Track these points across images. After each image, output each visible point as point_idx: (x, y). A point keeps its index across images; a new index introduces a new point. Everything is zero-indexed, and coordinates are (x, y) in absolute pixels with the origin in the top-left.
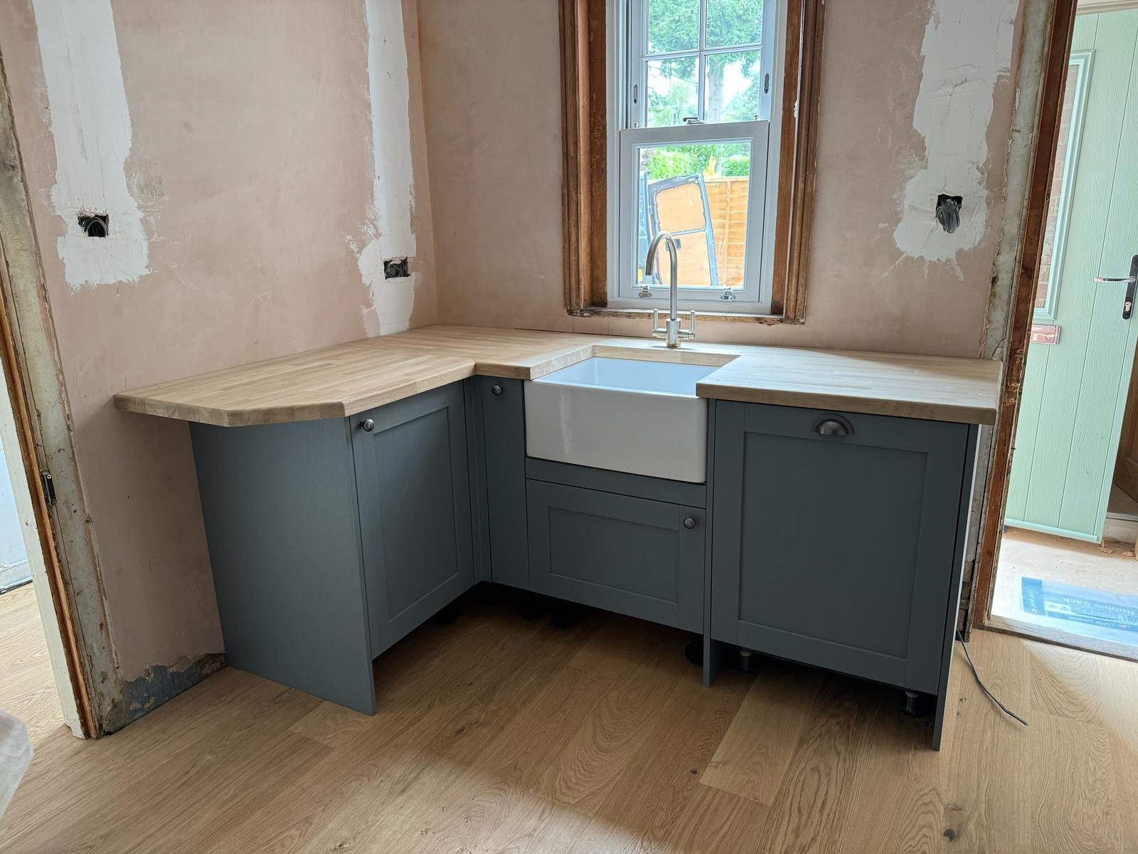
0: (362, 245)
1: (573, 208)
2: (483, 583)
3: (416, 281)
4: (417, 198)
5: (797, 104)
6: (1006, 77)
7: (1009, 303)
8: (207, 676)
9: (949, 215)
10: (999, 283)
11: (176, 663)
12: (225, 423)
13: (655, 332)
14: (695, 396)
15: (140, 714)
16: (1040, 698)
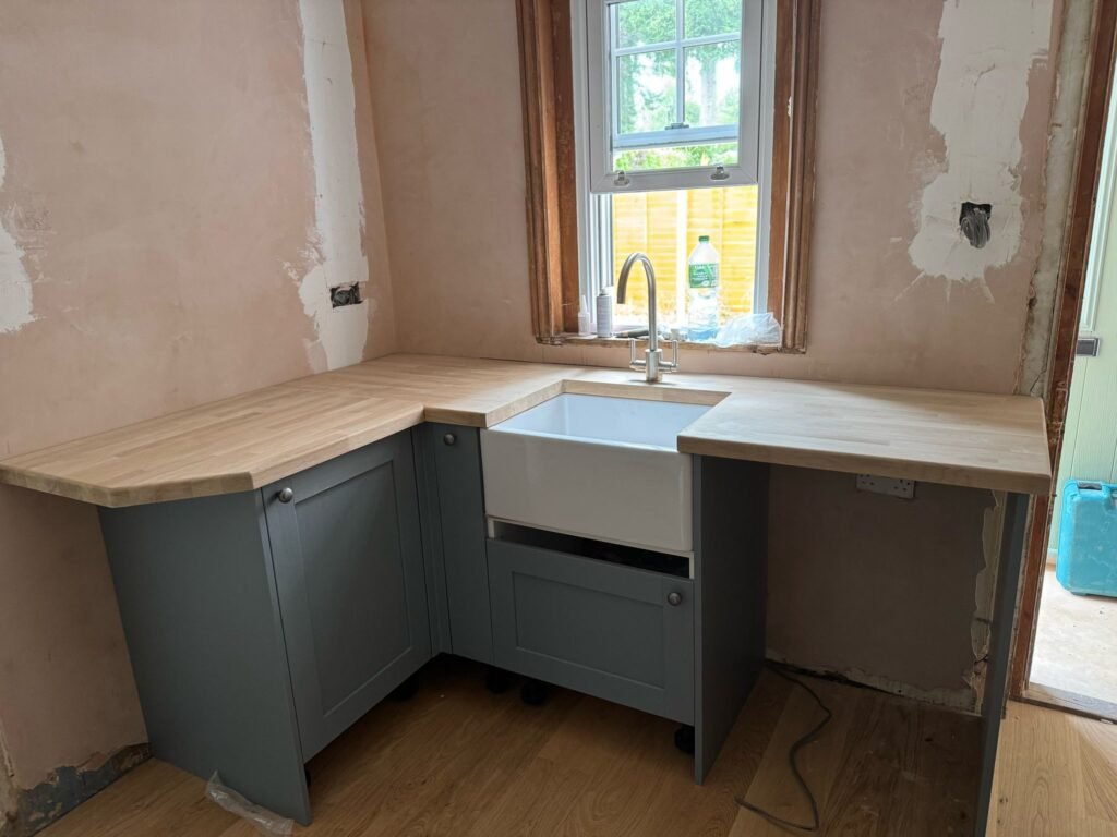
0: (303, 272)
1: (538, 225)
2: (442, 656)
3: (370, 307)
4: (367, 217)
5: (791, 101)
6: (1045, 61)
7: (1050, 330)
8: (127, 771)
9: (978, 227)
10: (1037, 306)
11: (86, 762)
12: (110, 503)
13: (633, 364)
14: (675, 451)
15: (44, 825)
16: (1096, 798)
